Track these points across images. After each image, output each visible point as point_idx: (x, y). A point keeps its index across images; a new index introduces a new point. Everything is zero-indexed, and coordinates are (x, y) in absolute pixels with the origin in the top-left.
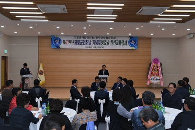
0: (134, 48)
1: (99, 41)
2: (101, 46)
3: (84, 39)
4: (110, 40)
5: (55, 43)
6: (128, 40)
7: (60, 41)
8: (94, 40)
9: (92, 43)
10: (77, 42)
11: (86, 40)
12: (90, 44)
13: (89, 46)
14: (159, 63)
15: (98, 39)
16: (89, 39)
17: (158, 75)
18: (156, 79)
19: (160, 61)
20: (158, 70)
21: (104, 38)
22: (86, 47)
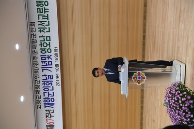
1: (43, 58)
2: (53, 53)
4: (38, 34)
8: (40, 70)
9: (47, 73)
10: (49, 103)
11: (42, 85)
12: (51, 77)
13: (54, 79)
15: (39, 60)
16: (41, 79)
21: (34, 47)
22: (57, 84)
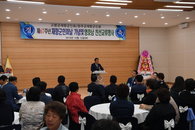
0: (121, 39)
1: (82, 30)
2: (85, 36)
3: (64, 28)
4: (95, 29)
5: (27, 32)
6: (115, 29)
7: (32, 29)
8: (75, 28)
9: (74, 32)
10: (55, 32)
11: (66, 28)
12: (71, 34)
13: (70, 36)
14: (149, 56)
15: (81, 28)
16: (70, 28)
17: (149, 70)
18: (147, 75)
19: (150, 53)
20: (148, 64)
21: (88, 26)
22: (67, 38)
